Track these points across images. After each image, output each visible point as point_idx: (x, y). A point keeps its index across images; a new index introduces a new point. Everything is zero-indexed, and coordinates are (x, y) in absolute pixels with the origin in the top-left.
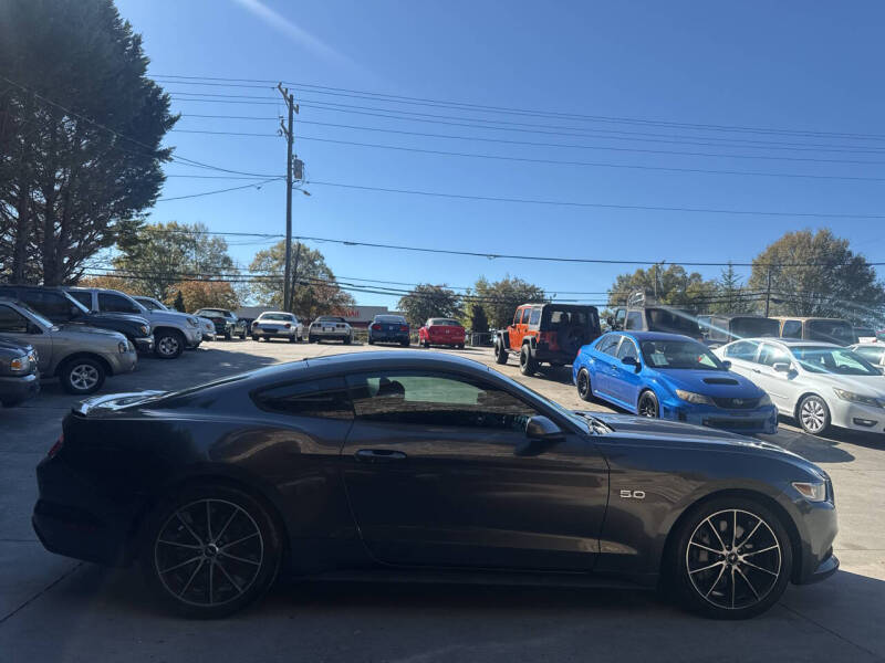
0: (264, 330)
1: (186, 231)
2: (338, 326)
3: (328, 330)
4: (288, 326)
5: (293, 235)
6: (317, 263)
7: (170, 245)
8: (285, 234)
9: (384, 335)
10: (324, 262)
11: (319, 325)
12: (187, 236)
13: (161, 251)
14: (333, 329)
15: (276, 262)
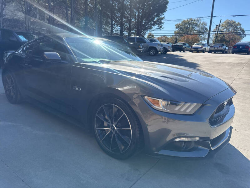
0: (194, 49)
1: (195, 21)
2: (220, 47)
3: (216, 48)
4: (202, 47)
5: (213, 16)
6: (238, 27)
7: (189, 26)
8: (211, 16)
9: (238, 50)
10: (241, 26)
11: (213, 47)
12: (195, 22)
13: (187, 28)
14: (218, 48)
15: (223, 28)
